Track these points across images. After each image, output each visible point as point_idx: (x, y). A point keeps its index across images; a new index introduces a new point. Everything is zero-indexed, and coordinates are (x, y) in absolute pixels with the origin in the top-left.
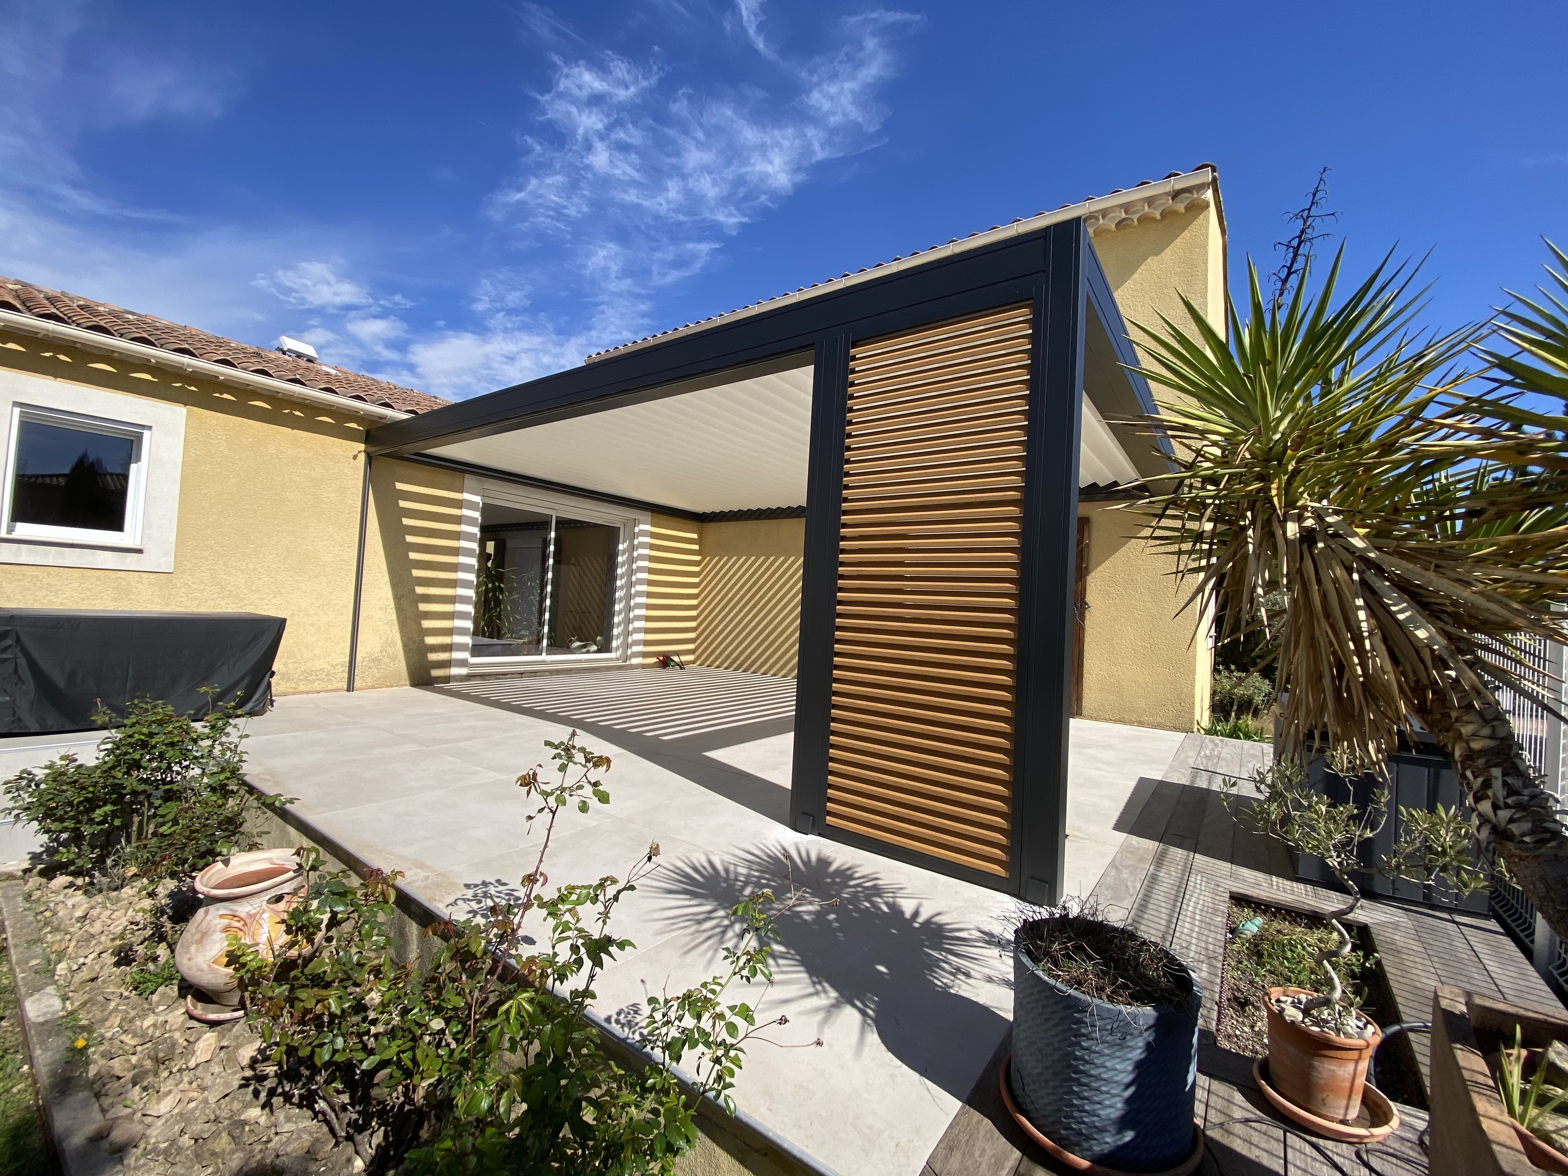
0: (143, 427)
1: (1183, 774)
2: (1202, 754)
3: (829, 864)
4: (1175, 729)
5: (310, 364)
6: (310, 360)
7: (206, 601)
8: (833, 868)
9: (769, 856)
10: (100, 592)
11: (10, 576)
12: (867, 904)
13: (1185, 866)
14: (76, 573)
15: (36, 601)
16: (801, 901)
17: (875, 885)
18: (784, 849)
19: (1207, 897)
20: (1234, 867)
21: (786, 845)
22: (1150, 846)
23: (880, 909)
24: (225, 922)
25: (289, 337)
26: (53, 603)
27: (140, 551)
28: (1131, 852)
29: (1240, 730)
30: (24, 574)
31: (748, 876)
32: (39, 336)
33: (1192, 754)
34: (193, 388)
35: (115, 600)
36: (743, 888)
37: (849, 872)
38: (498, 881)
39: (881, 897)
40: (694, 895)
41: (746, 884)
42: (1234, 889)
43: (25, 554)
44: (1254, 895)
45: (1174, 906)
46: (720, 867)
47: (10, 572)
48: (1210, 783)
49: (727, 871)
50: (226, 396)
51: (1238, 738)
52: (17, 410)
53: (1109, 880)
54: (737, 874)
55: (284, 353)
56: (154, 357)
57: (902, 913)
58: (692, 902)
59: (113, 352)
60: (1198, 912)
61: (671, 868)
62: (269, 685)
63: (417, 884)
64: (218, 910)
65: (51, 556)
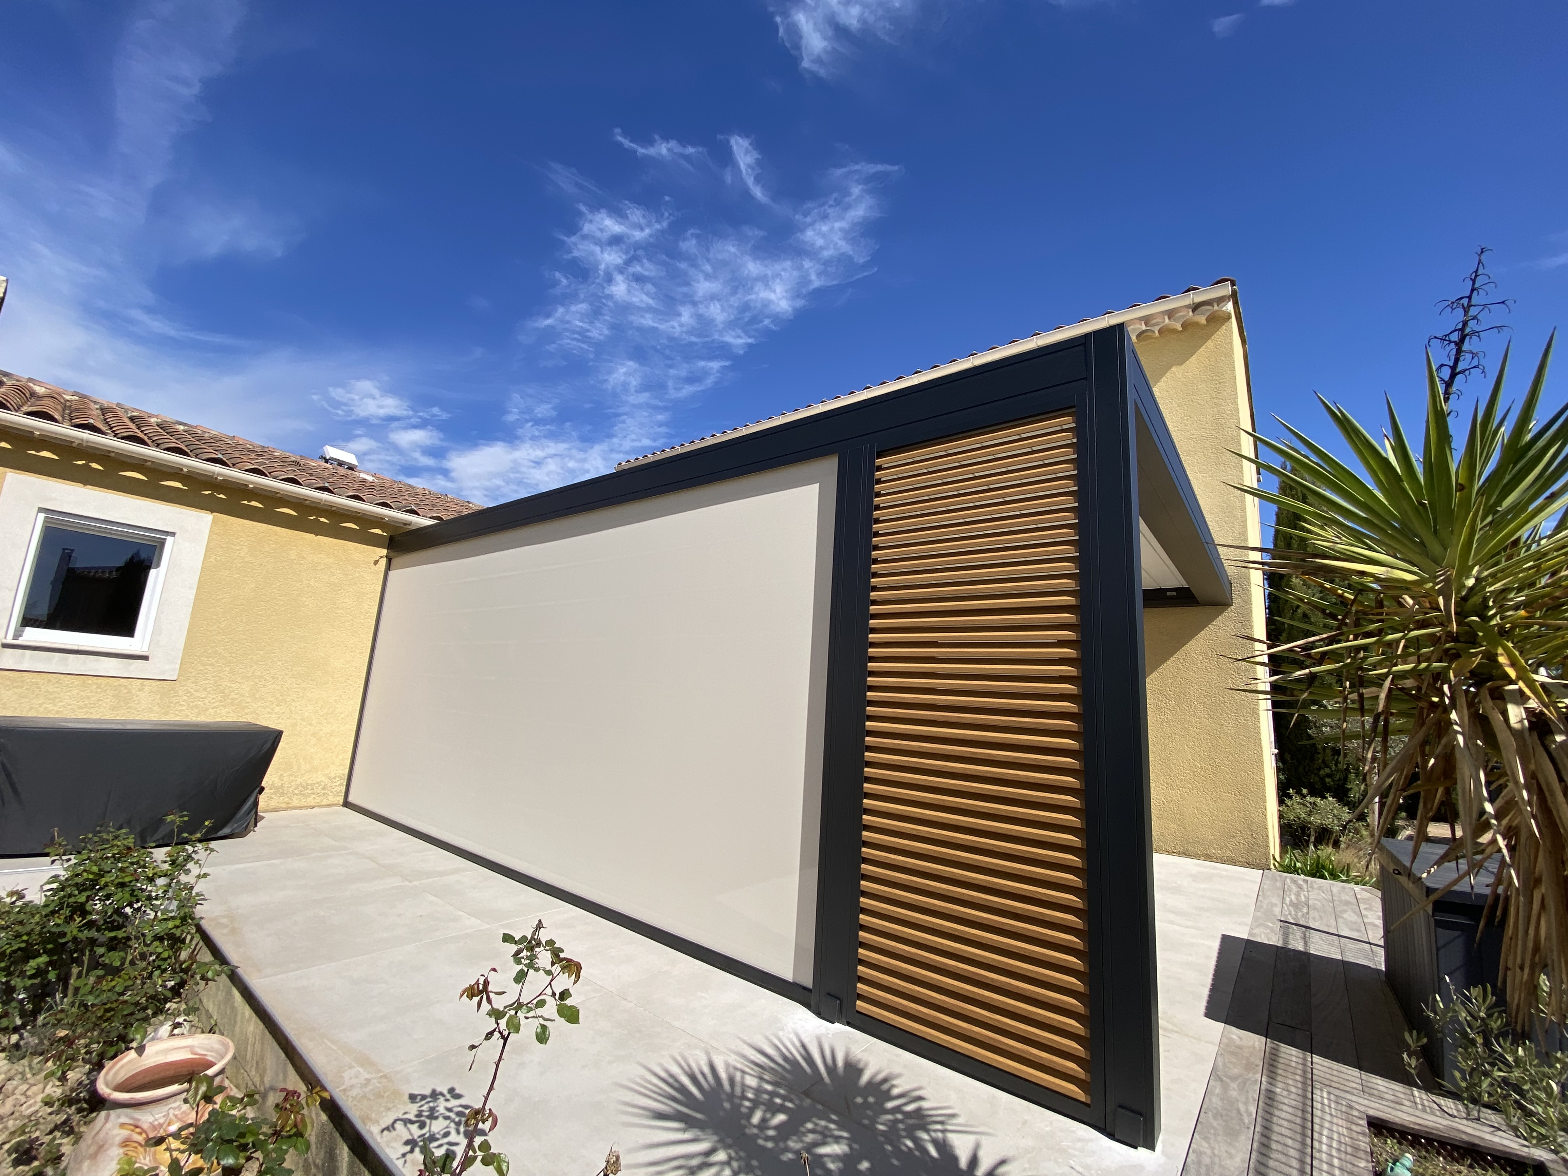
0: (167, 533)
1: (1272, 930)
2: (1287, 900)
3: (859, 1072)
4: (1249, 865)
5: (350, 472)
6: (351, 468)
7: (207, 709)
8: (865, 1078)
9: (785, 1058)
10: (99, 700)
11: (9, 683)
12: (910, 1143)
13: (1304, 1076)
14: (77, 681)
15: (31, 708)
16: (826, 1137)
17: (919, 1110)
18: (804, 1046)
19: (1340, 1127)
20: (1365, 1076)
21: (806, 1041)
22: (1254, 1042)
23: (925, 1151)
24: (125, 1133)
25: (333, 446)
26: (49, 712)
27: (145, 658)
28: (1231, 1053)
29: (1324, 867)
30: (23, 681)
31: (758, 1091)
32: (74, 445)
33: (1276, 900)
34: (222, 496)
35: (113, 708)
36: (752, 1111)
37: (885, 1087)
38: (451, 1091)
39: (927, 1131)
40: (688, 1122)
41: (756, 1103)
42: (1371, 1112)
43: (28, 660)
44: (1397, 1120)
45: (1304, 1144)
46: (723, 1075)
47: (9, 679)
48: (1306, 943)
49: (732, 1080)
50: (253, 503)
51: (1323, 877)
52: (42, 517)
53: (1215, 1101)
54: (744, 1087)
55: (327, 461)
56: (186, 466)
57: (955, 1159)
58: (687, 1136)
59: (146, 461)
60: (1334, 1153)
61: (663, 1074)
62: (256, 804)
63: (354, 1092)
64: (119, 1116)
65: (55, 662)
